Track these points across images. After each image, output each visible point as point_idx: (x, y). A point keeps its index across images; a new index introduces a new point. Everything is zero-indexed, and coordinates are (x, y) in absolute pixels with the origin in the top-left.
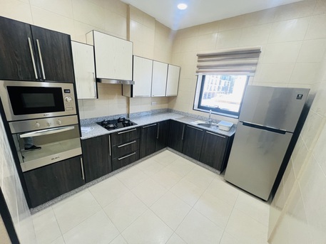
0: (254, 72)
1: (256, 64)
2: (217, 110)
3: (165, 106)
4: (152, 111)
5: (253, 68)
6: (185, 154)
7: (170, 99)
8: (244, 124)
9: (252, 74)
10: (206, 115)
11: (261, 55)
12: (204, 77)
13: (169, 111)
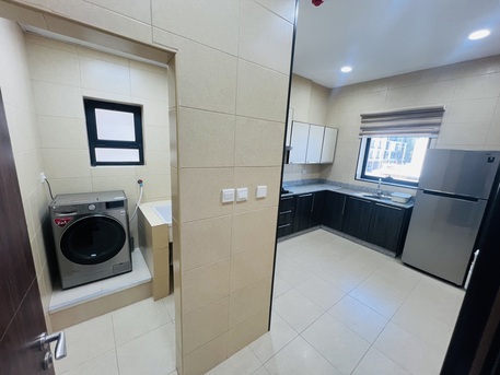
0: (437, 133)
1: (439, 124)
2: (388, 180)
3: (316, 176)
4: (303, 181)
5: (436, 128)
6: (346, 232)
7: (323, 167)
8: (425, 192)
9: (436, 136)
10: (375, 186)
11: (445, 114)
12: (369, 140)
13: (321, 182)
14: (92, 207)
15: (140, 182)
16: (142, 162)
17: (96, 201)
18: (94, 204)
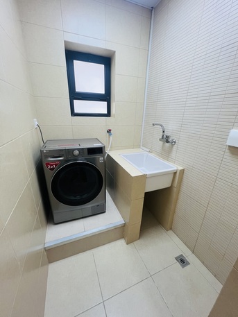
14: (76, 152)
15: (109, 131)
16: (108, 114)
17: (78, 147)
18: (78, 149)
